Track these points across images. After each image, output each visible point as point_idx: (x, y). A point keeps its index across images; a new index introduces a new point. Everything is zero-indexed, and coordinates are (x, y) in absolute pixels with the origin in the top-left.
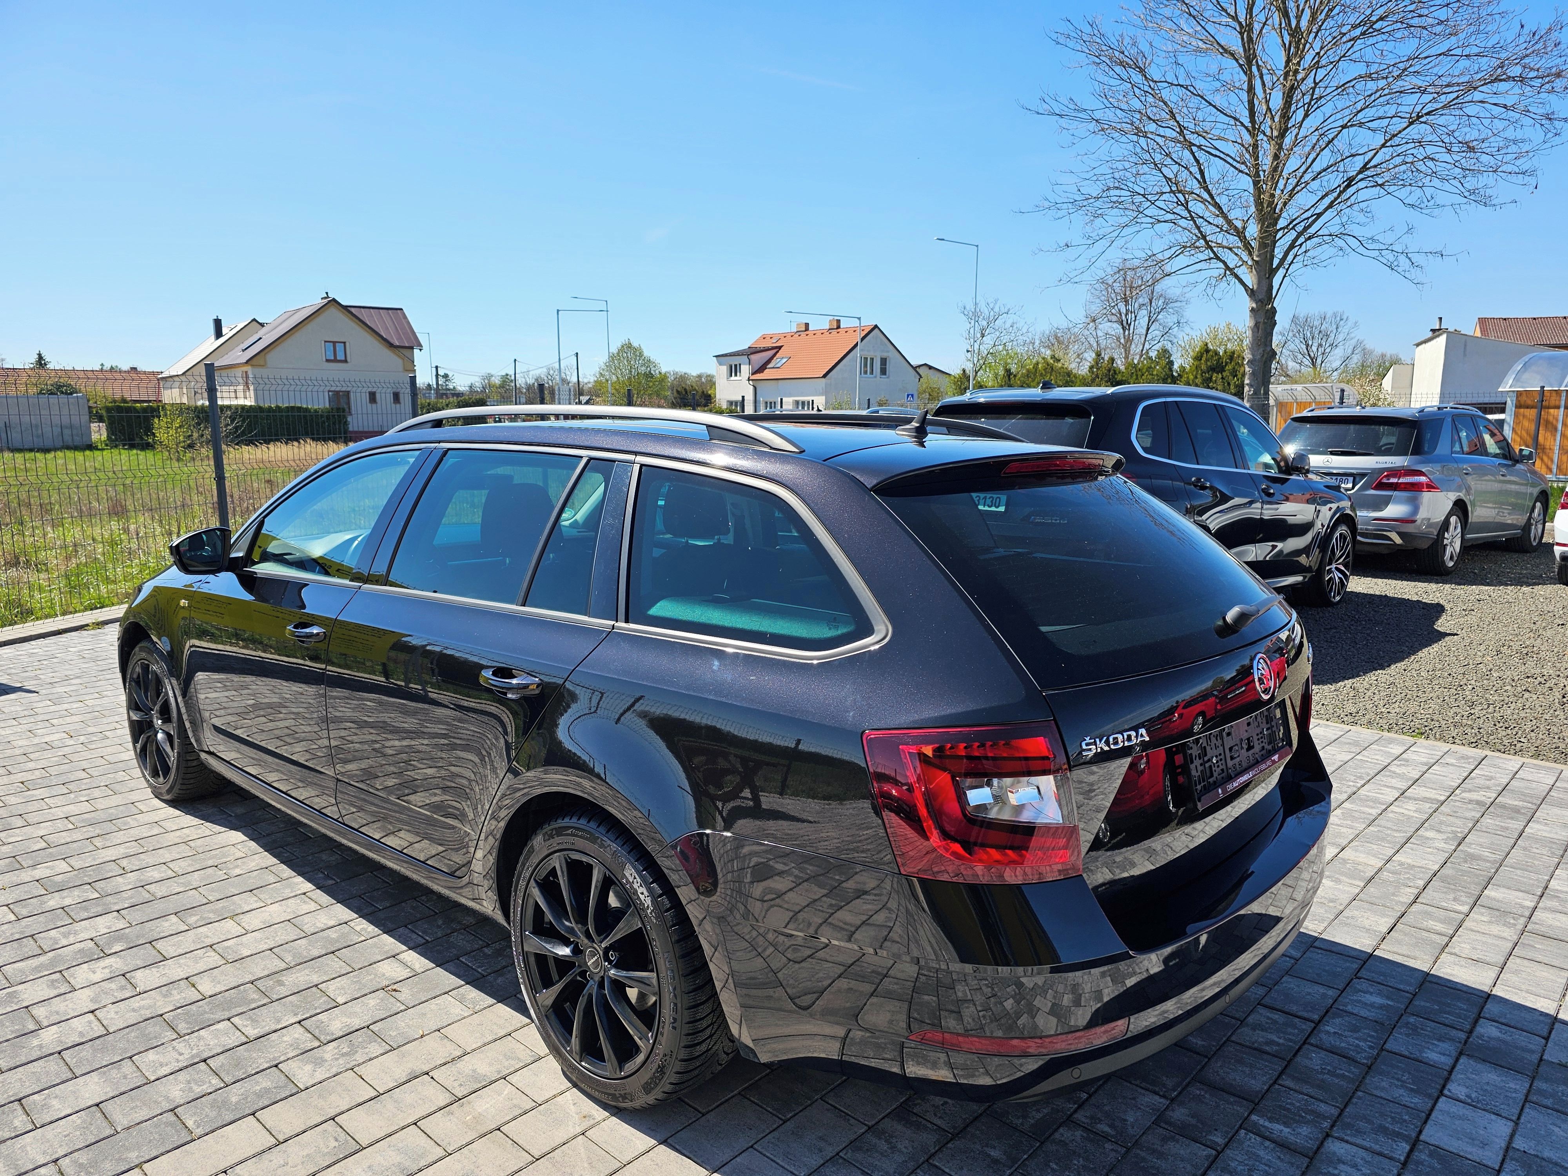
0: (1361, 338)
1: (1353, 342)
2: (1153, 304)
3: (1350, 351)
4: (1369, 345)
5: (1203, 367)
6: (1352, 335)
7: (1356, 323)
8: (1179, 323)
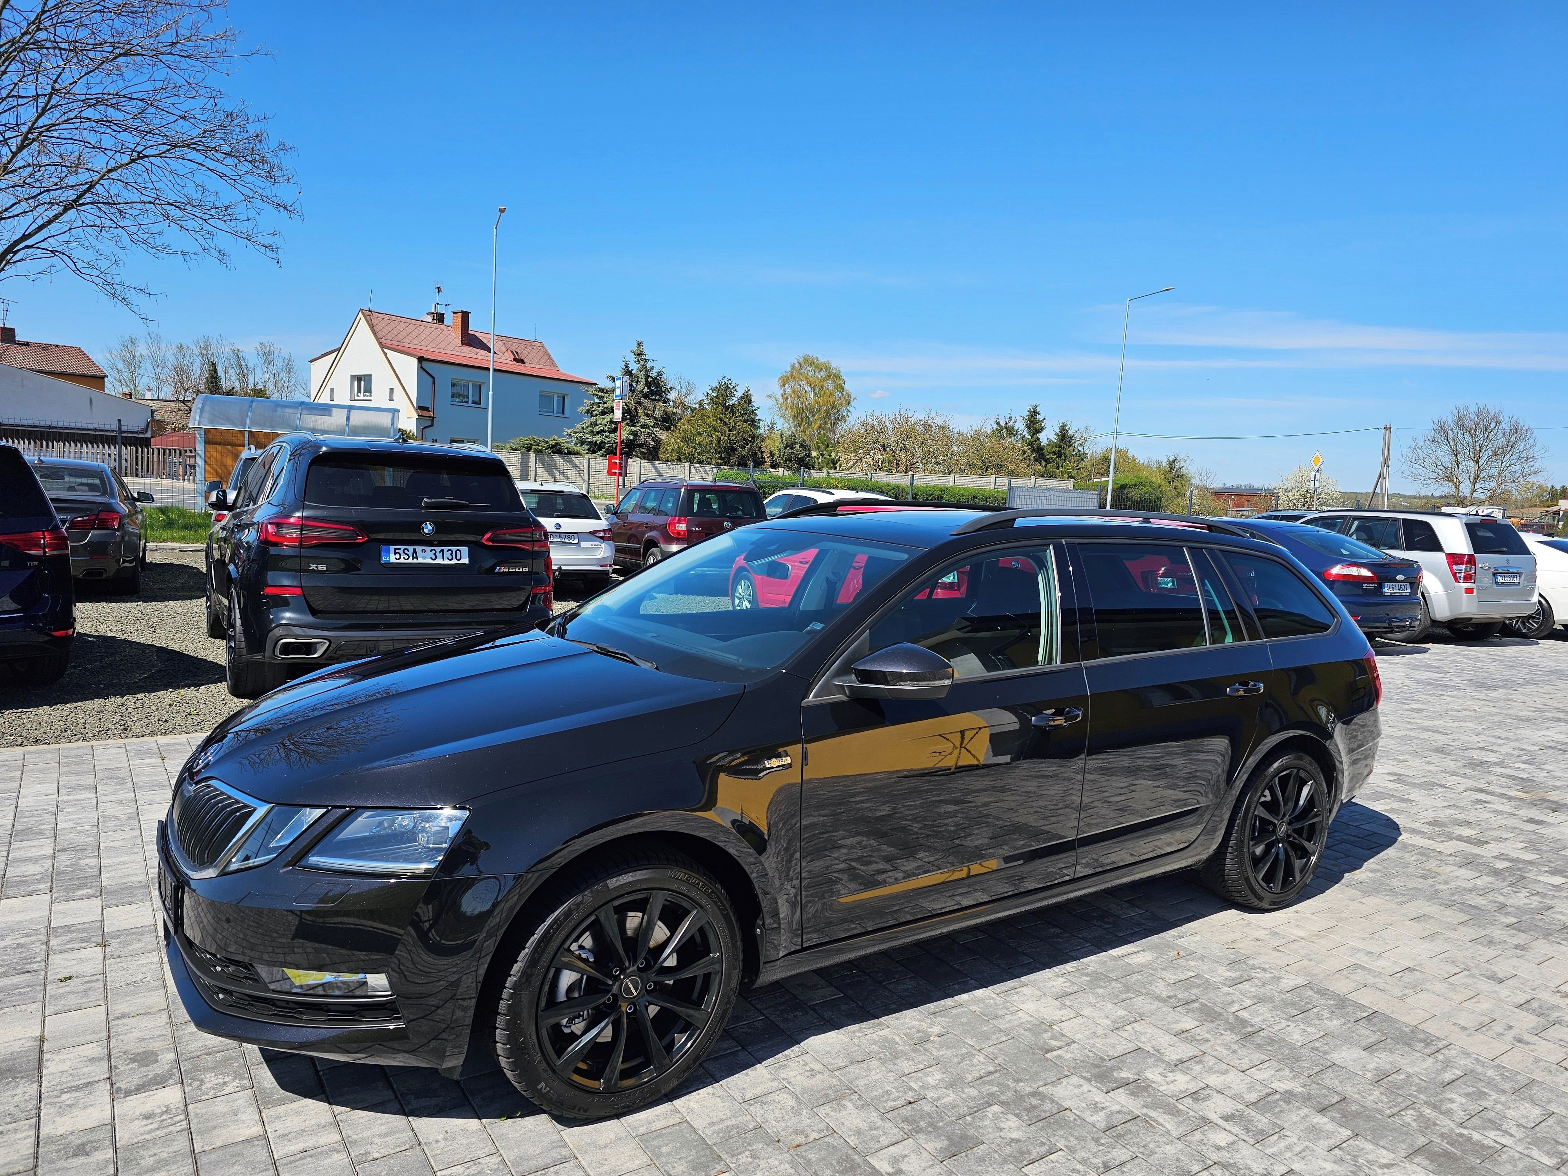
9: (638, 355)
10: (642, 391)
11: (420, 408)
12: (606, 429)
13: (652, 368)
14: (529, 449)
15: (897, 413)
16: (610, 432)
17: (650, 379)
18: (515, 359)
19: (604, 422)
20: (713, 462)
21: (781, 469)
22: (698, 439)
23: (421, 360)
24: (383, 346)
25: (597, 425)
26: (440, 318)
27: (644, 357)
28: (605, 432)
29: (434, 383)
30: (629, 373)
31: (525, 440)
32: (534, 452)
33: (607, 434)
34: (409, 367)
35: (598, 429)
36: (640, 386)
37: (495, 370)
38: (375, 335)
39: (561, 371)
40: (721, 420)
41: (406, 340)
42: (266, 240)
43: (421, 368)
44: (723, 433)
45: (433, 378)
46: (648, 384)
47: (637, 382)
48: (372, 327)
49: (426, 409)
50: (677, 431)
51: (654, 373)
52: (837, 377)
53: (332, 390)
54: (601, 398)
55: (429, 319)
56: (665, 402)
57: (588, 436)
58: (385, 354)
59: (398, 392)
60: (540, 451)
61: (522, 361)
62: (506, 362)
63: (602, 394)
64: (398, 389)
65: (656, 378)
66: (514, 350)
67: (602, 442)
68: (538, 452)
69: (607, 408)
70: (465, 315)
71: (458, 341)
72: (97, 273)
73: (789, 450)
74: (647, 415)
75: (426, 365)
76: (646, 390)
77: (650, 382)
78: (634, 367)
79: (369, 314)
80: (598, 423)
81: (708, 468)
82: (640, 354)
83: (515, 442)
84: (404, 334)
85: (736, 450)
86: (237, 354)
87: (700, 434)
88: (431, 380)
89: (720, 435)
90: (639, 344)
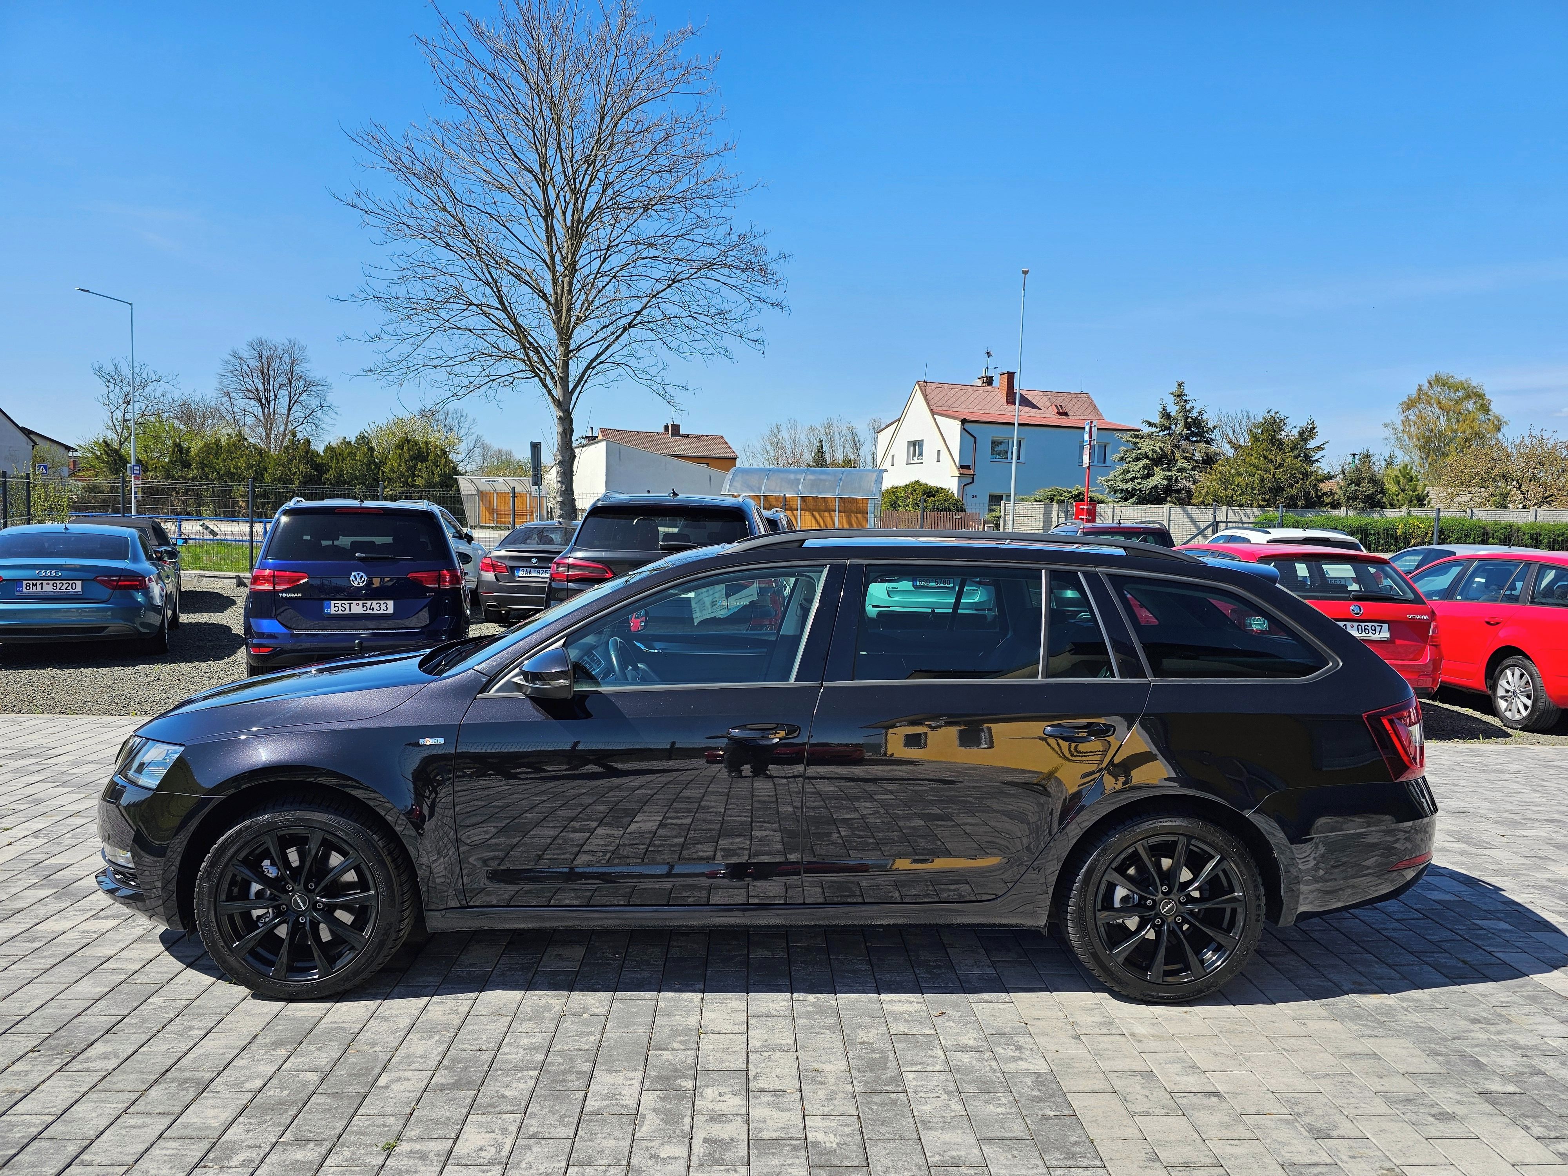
0: (480, 434)
1: (474, 437)
2: (293, 385)
3: (472, 445)
4: (487, 440)
5: (406, 456)
6: (472, 431)
7: (474, 420)
8: (322, 406)
9: (1178, 396)
10: (1180, 434)
11: (962, 467)
12: (1138, 475)
13: (1193, 408)
14: (1052, 500)
15: (1526, 435)
16: (1141, 478)
17: (1189, 420)
18: (1059, 413)
19: (1137, 468)
20: (1255, 504)
21: (1343, 509)
22: (1237, 480)
23: (964, 422)
24: (933, 413)
25: (1129, 472)
26: (989, 381)
27: (1185, 398)
28: (1137, 478)
29: (975, 443)
30: (1167, 416)
31: (1046, 491)
32: (1057, 503)
33: (1139, 481)
34: (953, 429)
35: (1129, 476)
36: (1179, 428)
37: (1020, 424)
38: (928, 403)
39: (1107, 420)
40: (1265, 457)
41: (955, 405)
42: (754, 336)
43: (964, 429)
44: (1267, 471)
45: (975, 438)
46: (1188, 426)
47: (1176, 425)
48: (925, 396)
49: (968, 467)
50: (1214, 473)
51: (1195, 414)
52: (1481, 396)
53: (893, 456)
54: (1135, 443)
55: (979, 382)
56: (1207, 442)
57: (1119, 483)
58: (935, 420)
59: (945, 454)
60: (1063, 502)
61: (1066, 414)
62: (1049, 416)
63: (1137, 440)
64: (945, 452)
65: (1196, 418)
66: (1058, 403)
67: (1133, 489)
68: (1060, 502)
69: (1140, 454)
70: (1011, 375)
71: (1004, 401)
72: (649, 377)
73: (1353, 487)
74: (1186, 458)
75: (967, 426)
76: (1185, 431)
77: (1189, 424)
78: (1173, 410)
79: (924, 385)
80: (1131, 470)
81: (1248, 510)
82: (1180, 396)
83: (1039, 494)
84: (953, 399)
85: (1283, 490)
86: (851, 429)
87: (1240, 475)
88: (973, 439)
89: (1263, 473)
90: (1180, 385)
